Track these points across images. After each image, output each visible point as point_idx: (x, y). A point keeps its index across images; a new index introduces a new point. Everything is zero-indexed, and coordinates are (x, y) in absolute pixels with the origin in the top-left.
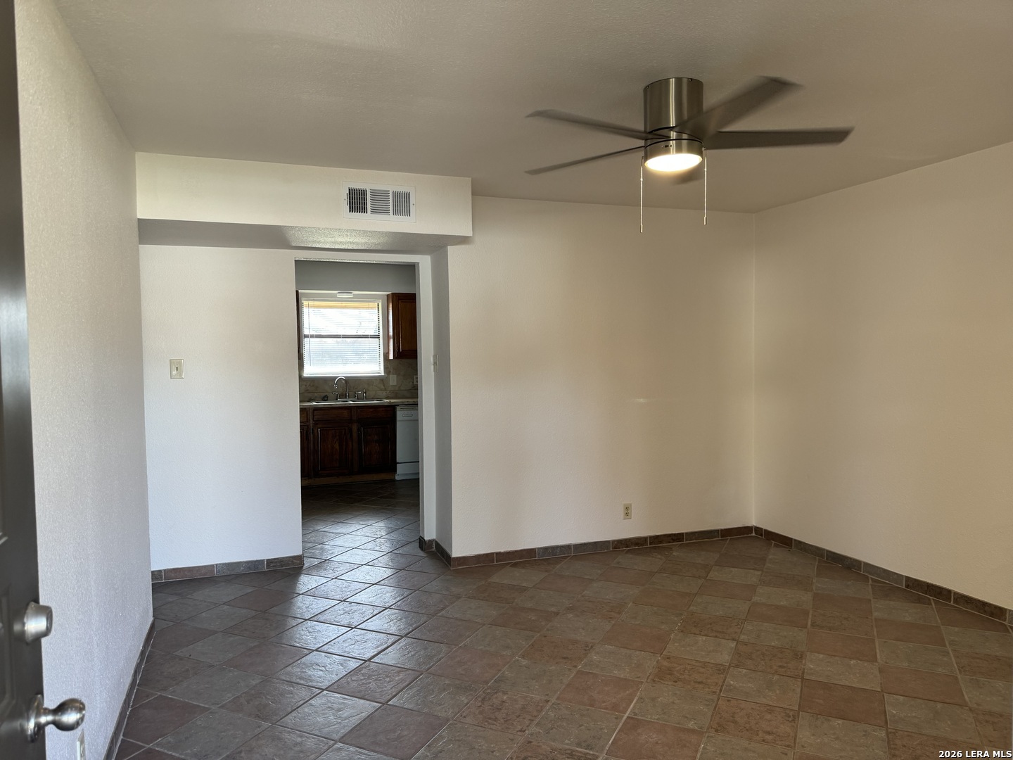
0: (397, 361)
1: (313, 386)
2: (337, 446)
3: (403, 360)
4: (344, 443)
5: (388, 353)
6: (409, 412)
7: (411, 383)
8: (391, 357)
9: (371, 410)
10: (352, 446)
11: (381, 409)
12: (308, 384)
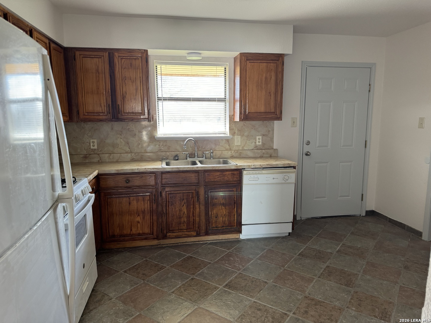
0: (242, 123)
1: (166, 146)
2: (185, 209)
3: (247, 122)
4: (192, 206)
5: (234, 115)
6: (256, 176)
7: (254, 143)
8: (237, 119)
9: (218, 173)
10: (200, 208)
11: (228, 173)
12: (161, 144)
